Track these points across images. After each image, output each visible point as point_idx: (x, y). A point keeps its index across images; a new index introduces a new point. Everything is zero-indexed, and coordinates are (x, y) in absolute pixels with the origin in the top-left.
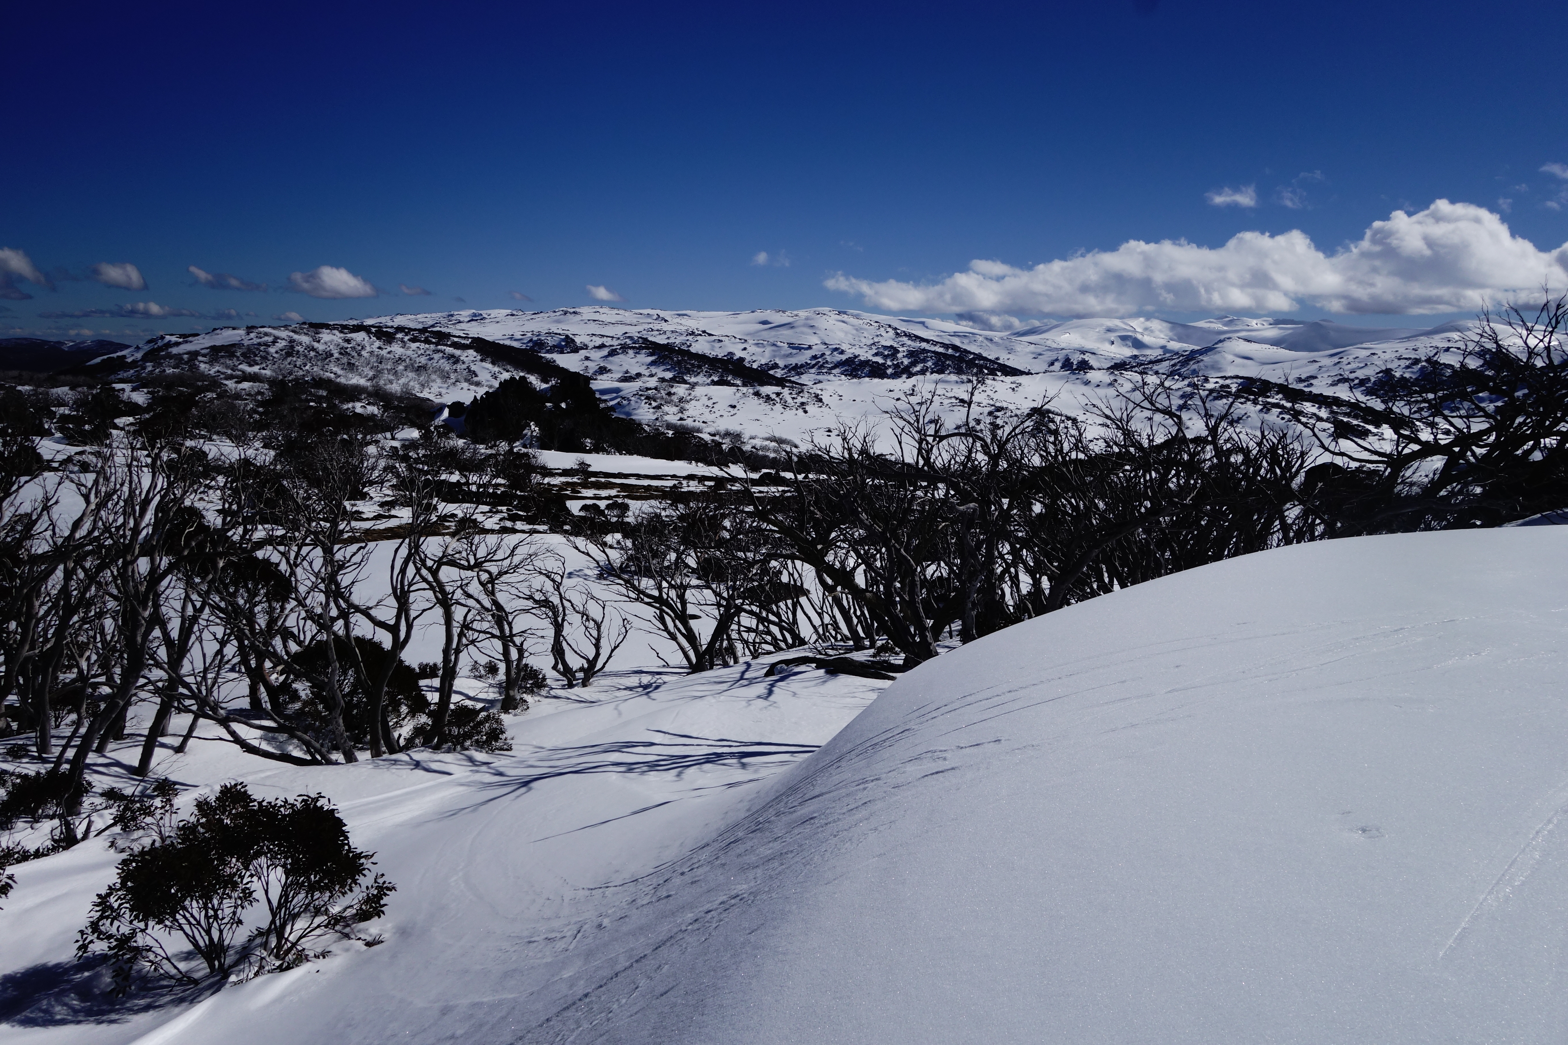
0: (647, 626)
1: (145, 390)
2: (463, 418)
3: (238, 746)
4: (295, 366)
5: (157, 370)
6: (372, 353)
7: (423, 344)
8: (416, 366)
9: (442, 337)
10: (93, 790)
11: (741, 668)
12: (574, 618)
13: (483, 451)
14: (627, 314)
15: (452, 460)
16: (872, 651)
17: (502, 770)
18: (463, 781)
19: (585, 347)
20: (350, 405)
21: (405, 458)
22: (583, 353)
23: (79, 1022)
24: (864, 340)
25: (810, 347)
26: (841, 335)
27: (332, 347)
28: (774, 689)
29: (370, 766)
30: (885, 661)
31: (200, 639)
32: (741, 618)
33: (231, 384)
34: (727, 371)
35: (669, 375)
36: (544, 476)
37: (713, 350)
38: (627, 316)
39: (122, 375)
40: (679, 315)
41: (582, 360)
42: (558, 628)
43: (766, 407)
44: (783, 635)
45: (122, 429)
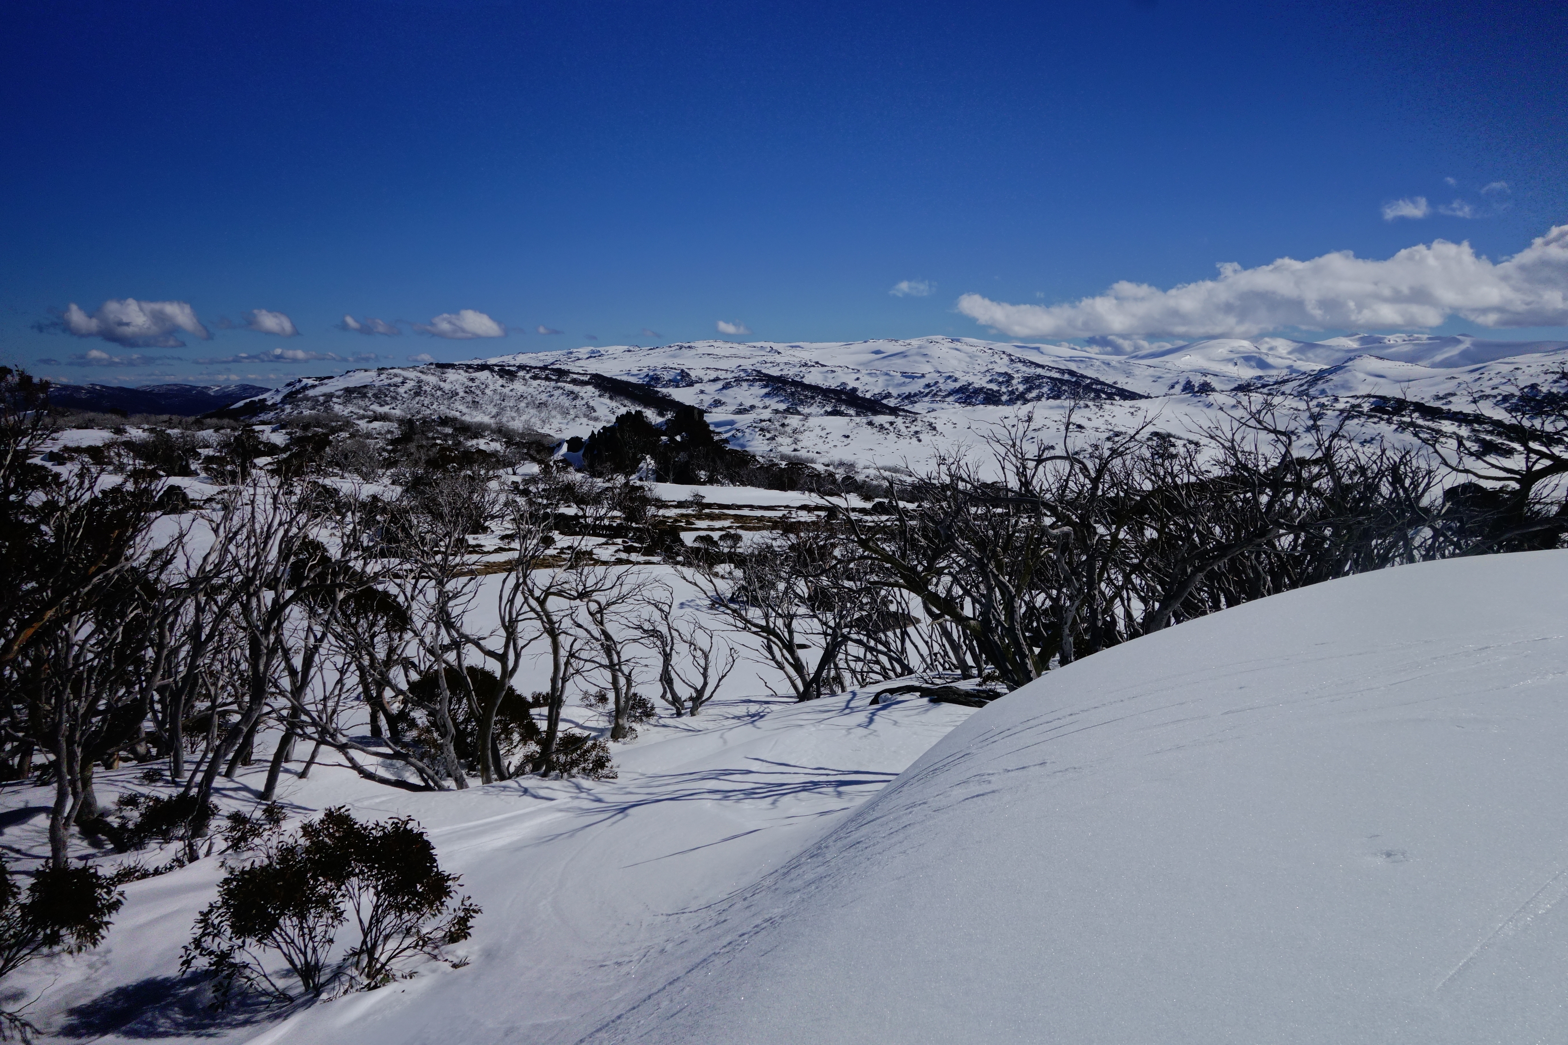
0: (754, 655)
1: (284, 431)
2: (581, 452)
3: (356, 772)
4: (423, 405)
5: (295, 412)
6: (495, 391)
7: (543, 381)
8: (537, 402)
9: (561, 374)
10: (220, 813)
11: (845, 697)
12: (681, 648)
13: (600, 484)
14: (741, 347)
15: (569, 493)
16: (978, 680)
17: (600, 796)
18: (562, 807)
19: (700, 381)
20: (474, 442)
21: (525, 493)
22: (698, 387)
23: (179, 1035)
24: (977, 367)
25: (923, 376)
26: (955, 363)
27: (457, 386)
28: (875, 717)
29: (481, 793)
30: (990, 690)
31: (321, 669)
32: (848, 647)
33: (363, 424)
34: (840, 401)
35: (782, 407)
36: (659, 508)
37: (826, 381)
38: (742, 349)
39: (263, 417)
40: (792, 347)
41: (697, 394)
42: (667, 657)
43: (880, 436)
44: (892, 664)
45: (261, 468)
